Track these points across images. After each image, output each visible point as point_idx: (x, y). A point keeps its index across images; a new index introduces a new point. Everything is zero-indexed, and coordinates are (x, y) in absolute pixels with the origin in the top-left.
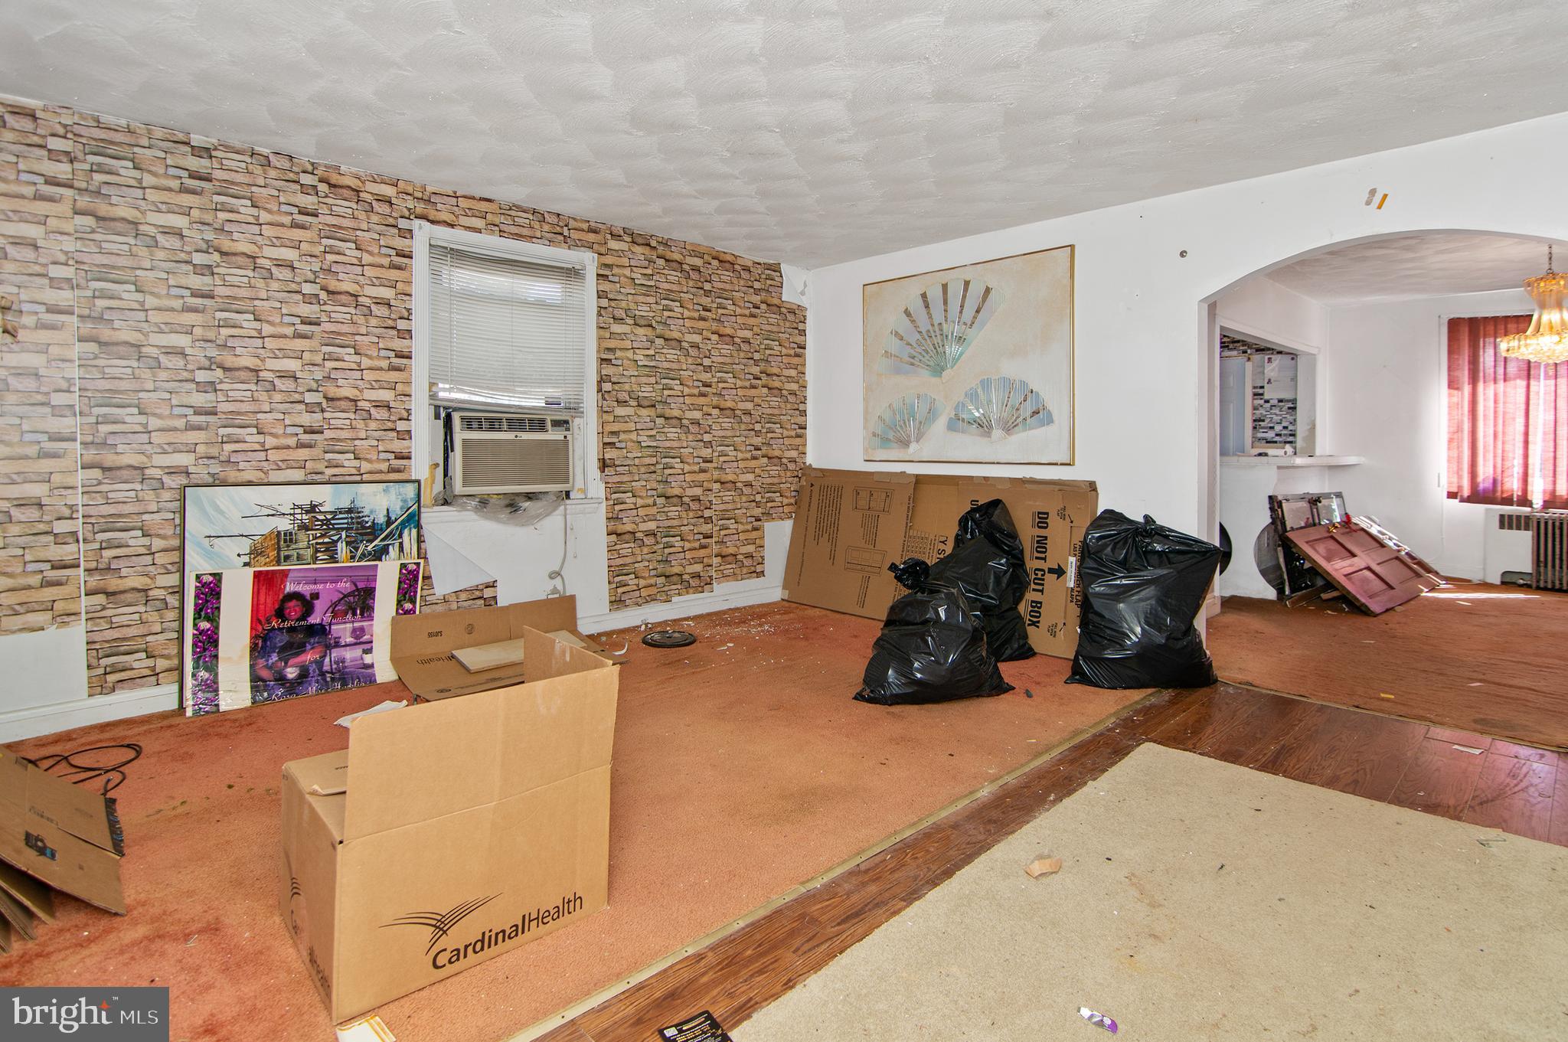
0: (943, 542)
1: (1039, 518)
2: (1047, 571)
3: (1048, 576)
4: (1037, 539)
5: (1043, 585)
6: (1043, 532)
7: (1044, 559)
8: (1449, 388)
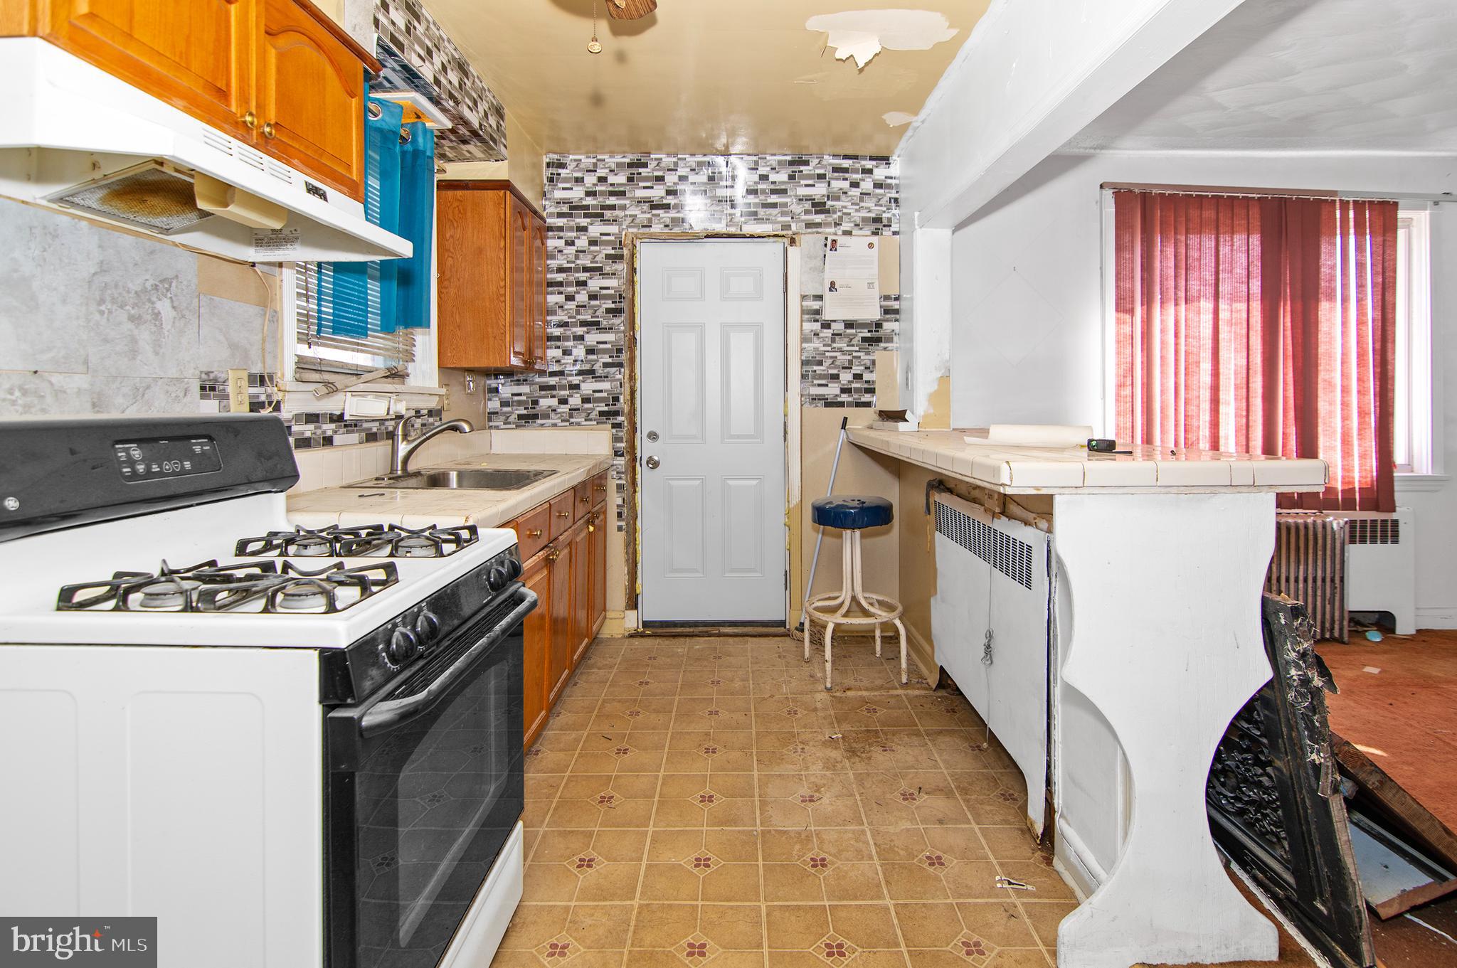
8: (1117, 310)
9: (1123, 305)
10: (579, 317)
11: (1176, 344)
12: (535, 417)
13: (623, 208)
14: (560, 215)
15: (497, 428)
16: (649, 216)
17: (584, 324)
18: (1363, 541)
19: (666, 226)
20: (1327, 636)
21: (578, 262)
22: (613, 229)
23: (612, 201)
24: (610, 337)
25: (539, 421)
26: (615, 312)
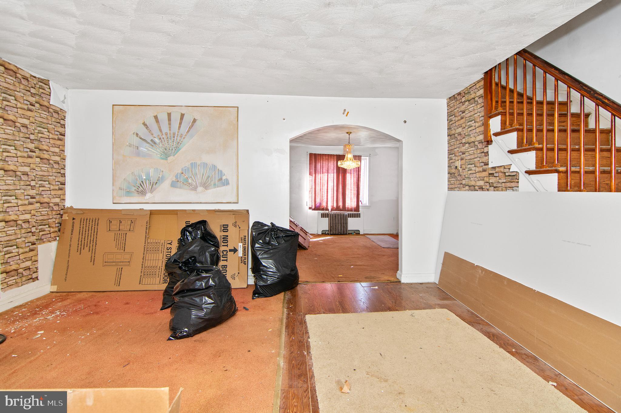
0: (170, 244)
1: (223, 227)
2: (228, 251)
3: (229, 253)
4: (222, 237)
5: (227, 257)
6: (225, 234)
7: (227, 246)
8: (310, 175)
9: (310, 174)
11: (320, 181)
18: (350, 217)
20: (343, 233)
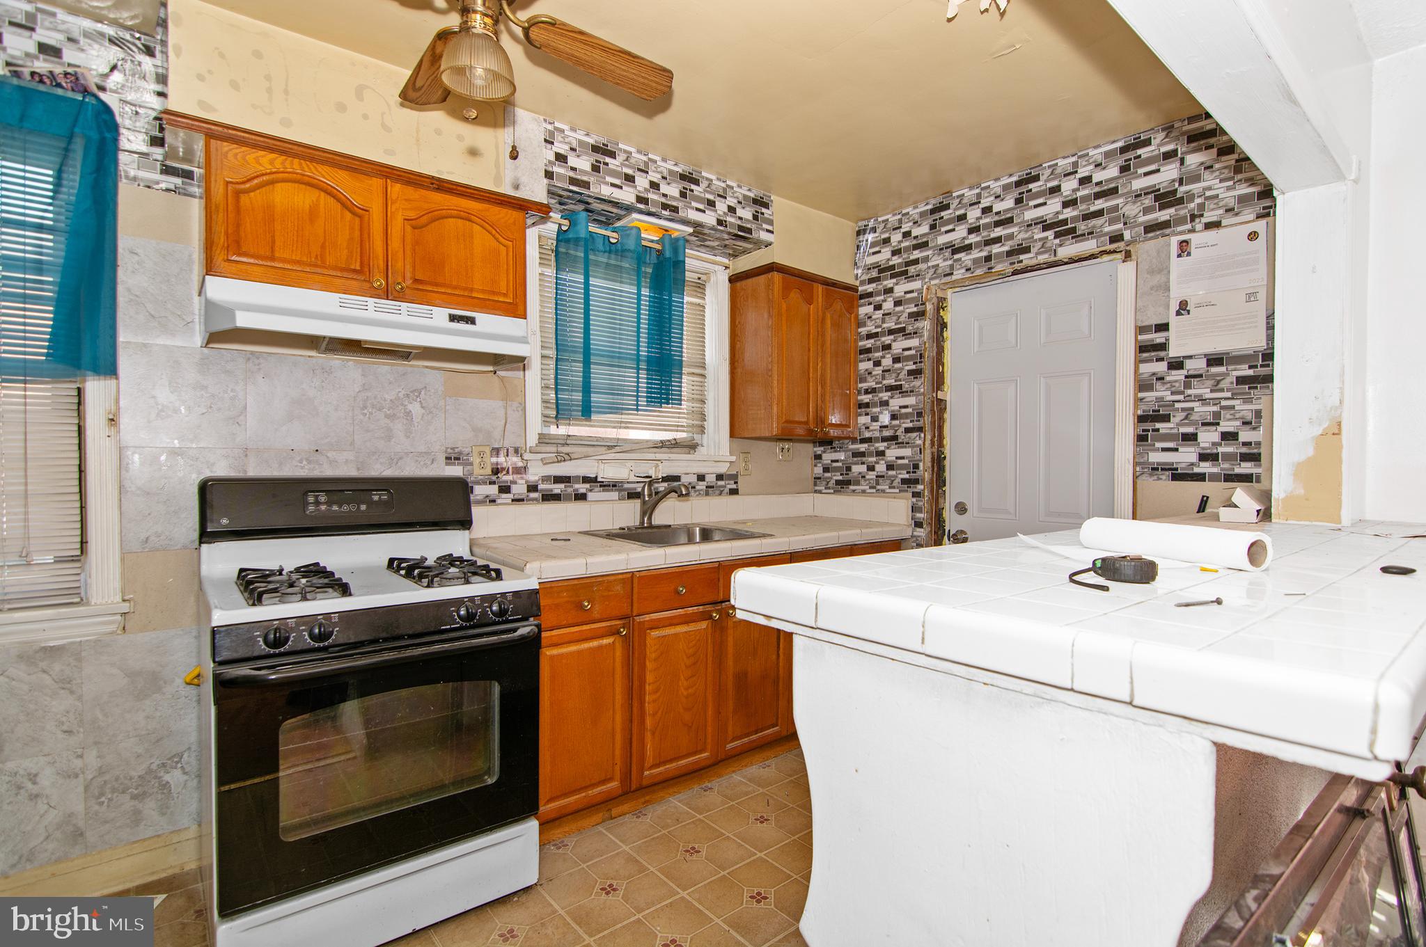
10: (884, 382)
12: (848, 483)
13: (926, 259)
14: (871, 281)
15: (820, 492)
16: (950, 262)
17: (890, 388)
19: (968, 270)
21: (884, 325)
22: (916, 285)
23: (916, 254)
24: (911, 400)
25: (852, 487)
26: (915, 373)
